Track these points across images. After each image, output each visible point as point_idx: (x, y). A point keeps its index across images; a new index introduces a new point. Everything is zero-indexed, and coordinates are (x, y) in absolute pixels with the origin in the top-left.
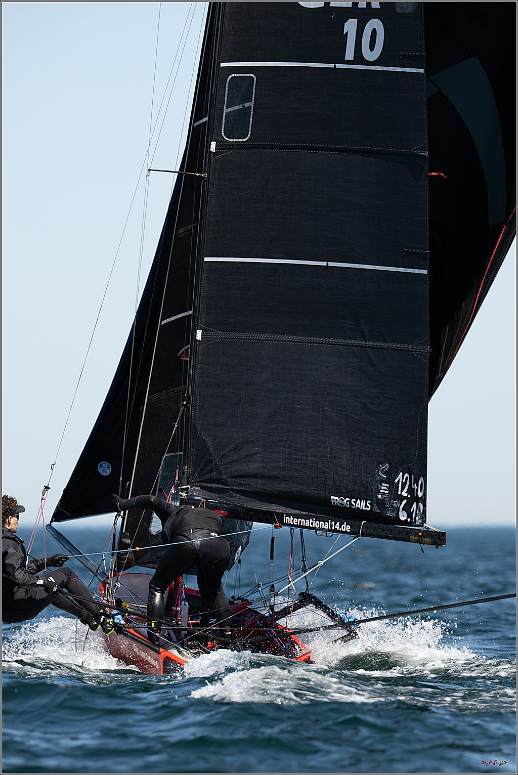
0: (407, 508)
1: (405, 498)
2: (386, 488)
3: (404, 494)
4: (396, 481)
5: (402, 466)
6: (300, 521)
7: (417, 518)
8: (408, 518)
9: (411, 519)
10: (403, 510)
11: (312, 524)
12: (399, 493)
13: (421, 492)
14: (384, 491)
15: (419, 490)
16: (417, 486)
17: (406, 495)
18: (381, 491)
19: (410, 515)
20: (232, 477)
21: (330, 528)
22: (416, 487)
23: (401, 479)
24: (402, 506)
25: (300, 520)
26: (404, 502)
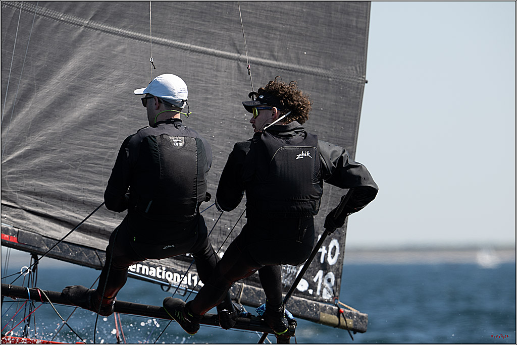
0: (308, 276)
6: (141, 269)
7: (325, 291)
8: (309, 288)
9: (315, 290)
11: (161, 274)
13: (332, 258)
15: (329, 255)
16: (327, 249)
19: (313, 286)
20: (21, 192)
21: (190, 284)
22: (326, 252)
25: (141, 266)
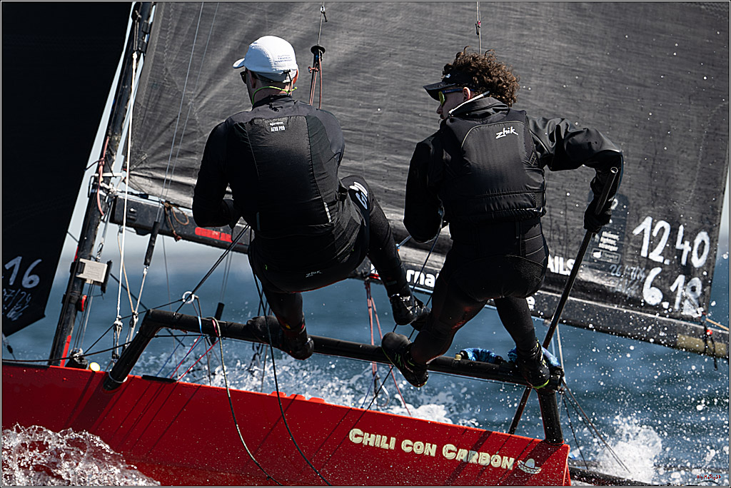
0: (663, 283)
1: (656, 264)
2: (613, 242)
3: (656, 256)
4: (637, 231)
5: (653, 206)
7: (686, 304)
8: (663, 301)
9: (672, 303)
10: (653, 285)
12: (644, 254)
13: (699, 258)
14: (607, 247)
15: (695, 253)
16: (692, 245)
17: (660, 259)
18: (600, 245)
19: (669, 297)
22: (690, 249)
23: (649, 228)
24: (650, 279)
26: (656, 271)
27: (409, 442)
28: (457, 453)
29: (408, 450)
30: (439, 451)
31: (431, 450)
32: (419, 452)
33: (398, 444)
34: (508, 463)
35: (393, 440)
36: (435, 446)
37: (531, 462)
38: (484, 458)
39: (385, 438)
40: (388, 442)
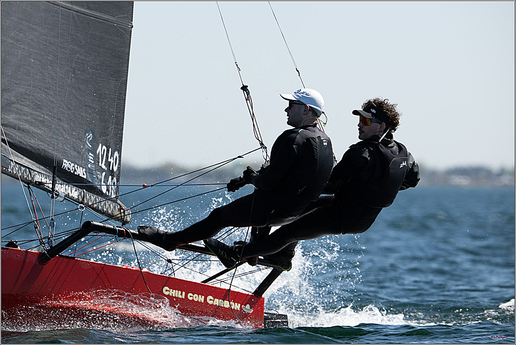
1: (104, 170)
2: (92, 158)
3: (103, 166)
4: (98, 152)
5: (101, 137)
7: (112, 192)
8: (107, 191)
10: (104, 182)
12: (100, 164)
14: (91, 161)
15: (114, 164)
16: (113, 159)
18: (89, 160)
23: (101, 150)
24: (103, 179)
26: (104, 175)
27: (191, 295)
28: (214, 301)
29: (191, 299)
30: (205, 300)
31: (201, 299)
32: (196, 300)
33: (186, 296)
34: (237, 306)
35: (184, 293)
36: (203, 297)
37: (248, 306)
38: (226, 304)
39: (180, 292)
40: (181, 294)
